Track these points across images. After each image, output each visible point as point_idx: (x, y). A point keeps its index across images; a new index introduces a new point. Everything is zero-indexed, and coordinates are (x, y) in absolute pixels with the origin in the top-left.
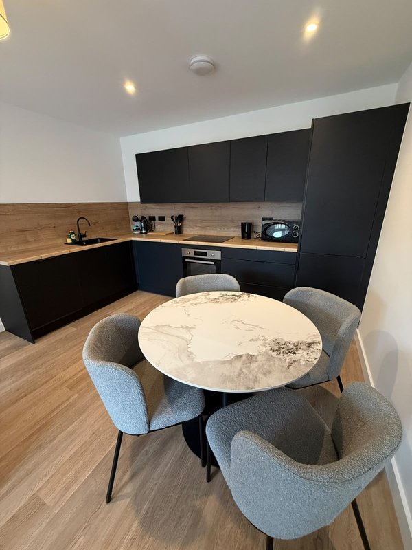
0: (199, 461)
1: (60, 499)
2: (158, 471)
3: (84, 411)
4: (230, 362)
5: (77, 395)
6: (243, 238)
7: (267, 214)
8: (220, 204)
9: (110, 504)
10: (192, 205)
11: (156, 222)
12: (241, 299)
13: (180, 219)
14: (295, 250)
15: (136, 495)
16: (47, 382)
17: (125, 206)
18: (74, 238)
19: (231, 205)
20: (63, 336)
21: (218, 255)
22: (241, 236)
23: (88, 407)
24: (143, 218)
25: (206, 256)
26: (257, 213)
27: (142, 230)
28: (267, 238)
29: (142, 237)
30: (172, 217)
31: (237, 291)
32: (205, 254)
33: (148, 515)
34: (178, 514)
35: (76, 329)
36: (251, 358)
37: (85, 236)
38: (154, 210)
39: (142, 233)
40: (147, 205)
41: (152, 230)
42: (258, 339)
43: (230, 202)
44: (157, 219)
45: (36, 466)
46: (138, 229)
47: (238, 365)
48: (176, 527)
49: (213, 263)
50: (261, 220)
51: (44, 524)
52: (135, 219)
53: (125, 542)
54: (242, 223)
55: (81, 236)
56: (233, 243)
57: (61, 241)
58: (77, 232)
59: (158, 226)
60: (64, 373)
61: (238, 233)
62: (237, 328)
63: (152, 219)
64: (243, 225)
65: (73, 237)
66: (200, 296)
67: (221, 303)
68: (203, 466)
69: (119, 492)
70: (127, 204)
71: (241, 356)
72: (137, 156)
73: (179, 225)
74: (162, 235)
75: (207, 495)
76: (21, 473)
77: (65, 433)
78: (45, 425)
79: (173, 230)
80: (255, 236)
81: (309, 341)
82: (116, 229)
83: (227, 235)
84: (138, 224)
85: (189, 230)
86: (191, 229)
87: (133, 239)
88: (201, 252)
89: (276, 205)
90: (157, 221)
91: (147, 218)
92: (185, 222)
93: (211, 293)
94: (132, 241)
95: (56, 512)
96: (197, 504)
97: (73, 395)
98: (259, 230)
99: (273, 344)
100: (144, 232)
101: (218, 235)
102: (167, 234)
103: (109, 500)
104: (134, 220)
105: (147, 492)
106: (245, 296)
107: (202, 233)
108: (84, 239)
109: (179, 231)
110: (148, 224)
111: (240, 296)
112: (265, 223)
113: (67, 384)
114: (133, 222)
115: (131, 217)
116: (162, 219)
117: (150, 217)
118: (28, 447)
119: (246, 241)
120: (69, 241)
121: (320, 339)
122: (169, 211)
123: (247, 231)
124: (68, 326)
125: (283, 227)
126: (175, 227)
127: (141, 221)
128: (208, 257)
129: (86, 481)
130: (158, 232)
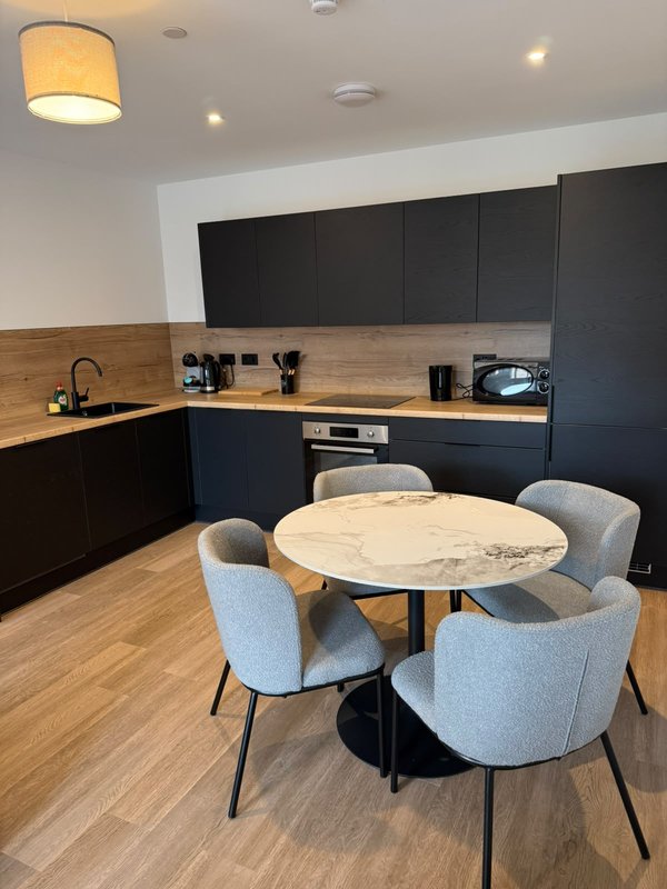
0: (376, 771)
1: (150, 818)
2: (307, 784)
3: (149, 718)
4: (427, 565)
5: (126, 696)
6: (434, 397)
7: (484, 347)
8: (382, 328)
9: (236, 821)
10: (320, 329)
11: (235, 367)
12: (435, 501)
13: (293, 359)
14: (543, 419)
15: (276, 810)
16: (56, 680)
17: (163, 333)
18: (64, 403)
19: (407, 329)
20: (55, 608)
21: (382, 434)
22: (429, 394)
23: (153, 712)
24: (208, 358)
25: (357, 437)
26: (462, 346)
27: (205, 385)
28: (484, 395)
29: (205, 399)
30: (275, 357)
31: (429, 491)
32: (354, 433)
33: (302, 829)
34: (351, 826)
35: (77, 597)
36: (456, 562)
37: (85, 398)
38: (233, 341)
39: (205, 392)
40: (217, 330)
41: (227, 386)
42: (467, 544)
43: (404, 323)
44: (238, 359)
45: (91, 785)
46: (195, 383)
47: (439, 568)
48: (347, 839)
49: (371, 451)
50: (472, 359)
51: (137, 842)
52: (190, 361)
53: (273, 854)
54: (431, 368)
55: (78, 399)
56: (412, 407)
57: (36, 409)
58: (69, 390)
59: (241, 374)
60: (86, 666)
61: (423, 387)
62: (433, 534)
63: (228, 359)
64: (434, 372)
65: (62, 400)
66: (363, 499)
67: (400, 505)
68: (384, 775)
69: (246, 808)
70: (167, 326)
71: (442, 560)
72: (202, 228)
73: (291, 372)
74: (251, 393)
75: (394, 806)
76: (70, 792)
77: (125, 745)
78: (83, 737)
79: (278, 384)
80: (460, 393)
81: (548, 545)
82: (144, 383)
83: (400, 394)
84: (196, 372)
85: (310, 384)
86: (318, 380)
87: (191, 404)
88: (346, 431)
89: (504, 327)
90: (238, 366)
91: (217, 359)
92: (303, 368)
93: (379, 493)
94: (187, 408)
95: (151, 830)
96: (380, 815)
97: (117, 697)
98: (469, 381)
99: (490, 550)
100: (209, 389)
101: (377, 393)
102: (264, 394)
103: (233, 814)
104: (186, 364)
105: (294, 807)
106: (444, 498)
107: (342, 389)
108: (83, 404)
109: (290, 387)
110: (218, 371)
111: (434, 497)
112: (479, 365)
113: (98, 682)
114: (182, 368)
115: (178, 356)
116: (250, 359)
117: (221, 356)
118: (67, 765)
119: (440, 404)
120: (54, 408)
121: (566, 544)
122: (268, 342)
123: (442, 384)
124: (58, 592)
125: (522, 374)
126: (283, 377)
127: (203, 365)
128: (362, 438)
129: (186, 799)
130: (244, 389)
